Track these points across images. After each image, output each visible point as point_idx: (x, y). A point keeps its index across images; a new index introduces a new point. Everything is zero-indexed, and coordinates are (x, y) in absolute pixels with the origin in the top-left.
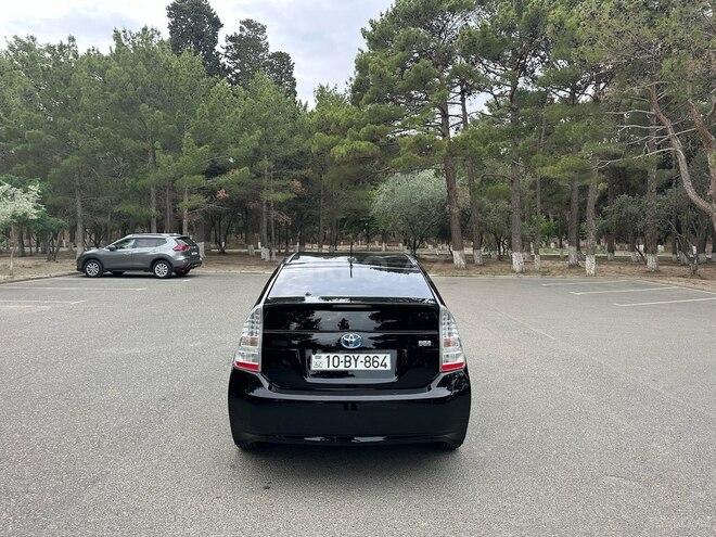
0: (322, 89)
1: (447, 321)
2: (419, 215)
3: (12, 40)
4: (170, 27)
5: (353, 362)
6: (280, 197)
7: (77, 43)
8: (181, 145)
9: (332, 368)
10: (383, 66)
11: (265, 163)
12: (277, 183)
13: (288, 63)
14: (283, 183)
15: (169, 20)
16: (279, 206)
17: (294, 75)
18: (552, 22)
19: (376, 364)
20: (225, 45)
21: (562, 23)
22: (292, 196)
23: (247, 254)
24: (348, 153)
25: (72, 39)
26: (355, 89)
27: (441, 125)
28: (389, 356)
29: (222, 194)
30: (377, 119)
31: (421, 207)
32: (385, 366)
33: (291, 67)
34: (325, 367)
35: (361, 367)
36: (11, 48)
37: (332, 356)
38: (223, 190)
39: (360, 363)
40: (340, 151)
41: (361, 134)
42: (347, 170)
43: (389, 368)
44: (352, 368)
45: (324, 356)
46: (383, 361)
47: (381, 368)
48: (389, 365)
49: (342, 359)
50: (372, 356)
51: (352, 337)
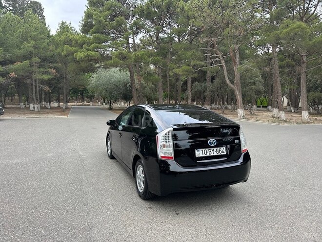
0: (63, 23)
2: (114, 89)
5: (212, 152)
6: (46, 77)
9: (204, 155)
10: (100, 17)
12: (42, 69)
13: (41, 8)
14: (45, 70)
16: (43, 82)
18: (180, 7)
19: (220, 152)
21: (183, 8)
22: (50, 77)
23: (20, 108)
24: (85, 57)
26: (85, 26)
27: (126, 47)
28: (225, 148)
29: (13, 75)
31: (114, 85)
33: (42, 10)
34: (201, 155)
35: (215, 154)
38: (13, 73)
39: (215, 152)
40: (80, 55)
41: (90, 48)
42: (83, 65)
44: (212, 154)
45: (200, 150)
46: (223, 150)
47: (222, 154)
48: (225, 152)
49: (208, 151)
50: (219, 148)
51: (212, 141)
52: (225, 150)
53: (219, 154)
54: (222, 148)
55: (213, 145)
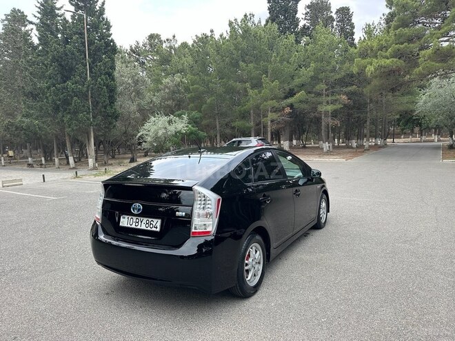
0: (367, 26)
1: (199, 199)
3: (195, 38)
4: (269, 9)
5: (140, 223)
7: (215, 33)
8: (262, 83)
9: (129, 226)
11: (321, 87)
12: (330, 98)
13: (349, 14)
14: (334, 98)
15: (268, 5)
17: (353, 21)
19: (151, 226)
20: (304, 12)
24: (376, 70)
25: (212, 31)
26: (386, 21)
28: (159, 221)
29: (287, 110)
30: (401, 40)
32: (157, 228)
33: (351, 16)
34: (125, 225)
35: (144, 227)
36: (194, 42)
37: (130, 217)
38: (289, 107)
39: (143, 225)
40: (370, 69)
41: (388, 54)
43: (158, 230)
44: (139, 227)
45: (126, 217)
46: (156, 225)
47: (154, 229)
48: (159, 227)
49: (134, 221)
50: (150, 220)
51: (137, 206)
52: (159, 225)
53: (149, 228)
54: (155, 221)
55: (136, 212)
